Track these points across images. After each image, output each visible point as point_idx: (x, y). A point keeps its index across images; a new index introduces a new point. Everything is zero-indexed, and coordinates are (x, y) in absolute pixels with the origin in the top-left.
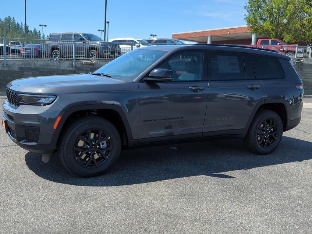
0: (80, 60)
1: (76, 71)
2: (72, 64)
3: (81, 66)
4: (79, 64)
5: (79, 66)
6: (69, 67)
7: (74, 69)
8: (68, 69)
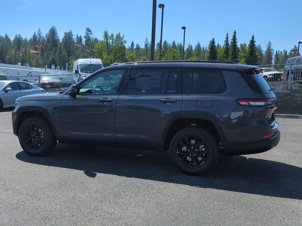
0: (297, 82)
1: (292, 94)
2: (287, 86)
3: (298, 89)
4: (296, 87)
5: (296, 89)
6: (283, 90)
7: (289, 92)
8: (283, 92)
